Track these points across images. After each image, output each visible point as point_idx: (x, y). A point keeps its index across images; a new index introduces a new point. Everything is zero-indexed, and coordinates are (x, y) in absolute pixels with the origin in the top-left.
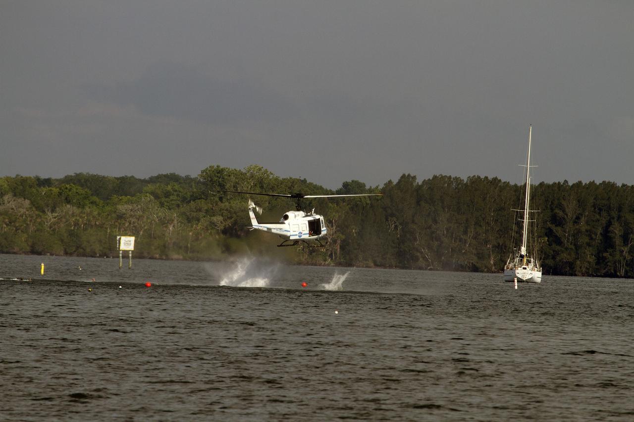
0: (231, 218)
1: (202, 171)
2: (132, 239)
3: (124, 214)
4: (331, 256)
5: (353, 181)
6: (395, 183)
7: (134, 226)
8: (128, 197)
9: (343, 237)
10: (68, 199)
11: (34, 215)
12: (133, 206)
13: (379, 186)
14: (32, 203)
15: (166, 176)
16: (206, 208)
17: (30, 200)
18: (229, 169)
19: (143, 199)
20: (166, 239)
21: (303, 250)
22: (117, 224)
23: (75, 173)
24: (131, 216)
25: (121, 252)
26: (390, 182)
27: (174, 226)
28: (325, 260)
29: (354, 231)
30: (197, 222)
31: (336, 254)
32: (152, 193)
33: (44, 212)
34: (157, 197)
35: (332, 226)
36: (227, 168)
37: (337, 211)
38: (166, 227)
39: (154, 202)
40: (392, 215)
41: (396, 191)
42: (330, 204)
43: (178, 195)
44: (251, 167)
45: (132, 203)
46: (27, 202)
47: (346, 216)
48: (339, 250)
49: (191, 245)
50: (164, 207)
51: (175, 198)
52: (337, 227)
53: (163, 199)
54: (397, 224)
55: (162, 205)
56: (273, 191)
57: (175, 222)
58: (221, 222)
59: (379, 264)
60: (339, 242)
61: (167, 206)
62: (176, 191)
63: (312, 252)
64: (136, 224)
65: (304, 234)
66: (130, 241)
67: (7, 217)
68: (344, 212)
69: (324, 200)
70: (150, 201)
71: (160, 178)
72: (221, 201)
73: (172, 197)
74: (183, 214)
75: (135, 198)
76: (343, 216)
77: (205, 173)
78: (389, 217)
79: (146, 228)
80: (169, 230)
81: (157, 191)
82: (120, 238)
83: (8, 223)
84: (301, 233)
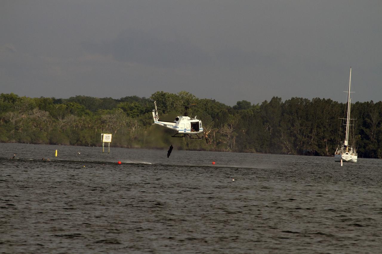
1: (152, 95)
2: (110, 135)
3: (106, 120)
4: (230, 146)
5: (243, 101)
6: (269, 102)
7: (111, 128)
8: (108, 110)
9: (237, 135)
10: (72, 111)
11: (51, 121)
12: (111, 115)
13: (259, 104)
14: (50, 113)
15: (131, 98)
17: (49, 111)
18: (169, 94)
19: (117, 112)
20: (131, 135)
21: (213, 142)
22: (101, 126)
23: (76, 96)
24: (110, 121)
25: (103, 143)
26: (266, 101)
27: (135, 128)
28: (226, 149)
29: (243, 131)
30: (149, 125)
31: (233, 144)
32: (122, 108)
33: (57, 119)
34: (125, 110)
35: (231, 128)
36: (167, 93)
37: (234, 119)
38: (131, 128)
39: (124, 113)
40: (267, 121)
41: (269, 107)
42: (229, 115)
43: (138, 109)
44: (182, 92)
46: (47, 113)
47: (239, 122)
48: (234, 142)
49: (146, 139)
50: (129, 116)
51: (136, 110)
52: (234, 128)
53: (129, 112)
54: (270, 126)
55: (128, 115)
57: (136, 125)
59: (259, 151)
60: (235, 137)
61: (131, 115)
62: (136, 107)
63: (218, 143)
64: (113, 126)
65: (187, 130)
66: (109, 136)
67: (35, 122)
68: (238, 119)
69: (226, 112)
70: (121, 113)
71: (127, 99)
72: (164, 113)
73: (134, 110)
74: (141, 120)
75: (112, 111)
76: (237, 122)
77: (154, 96)
78: (265, 123)
79: (118, 129)
80: (133, 130)
81: (125, 106)
82: (103, 135)
83: (36, 125)
84: (186, 130)
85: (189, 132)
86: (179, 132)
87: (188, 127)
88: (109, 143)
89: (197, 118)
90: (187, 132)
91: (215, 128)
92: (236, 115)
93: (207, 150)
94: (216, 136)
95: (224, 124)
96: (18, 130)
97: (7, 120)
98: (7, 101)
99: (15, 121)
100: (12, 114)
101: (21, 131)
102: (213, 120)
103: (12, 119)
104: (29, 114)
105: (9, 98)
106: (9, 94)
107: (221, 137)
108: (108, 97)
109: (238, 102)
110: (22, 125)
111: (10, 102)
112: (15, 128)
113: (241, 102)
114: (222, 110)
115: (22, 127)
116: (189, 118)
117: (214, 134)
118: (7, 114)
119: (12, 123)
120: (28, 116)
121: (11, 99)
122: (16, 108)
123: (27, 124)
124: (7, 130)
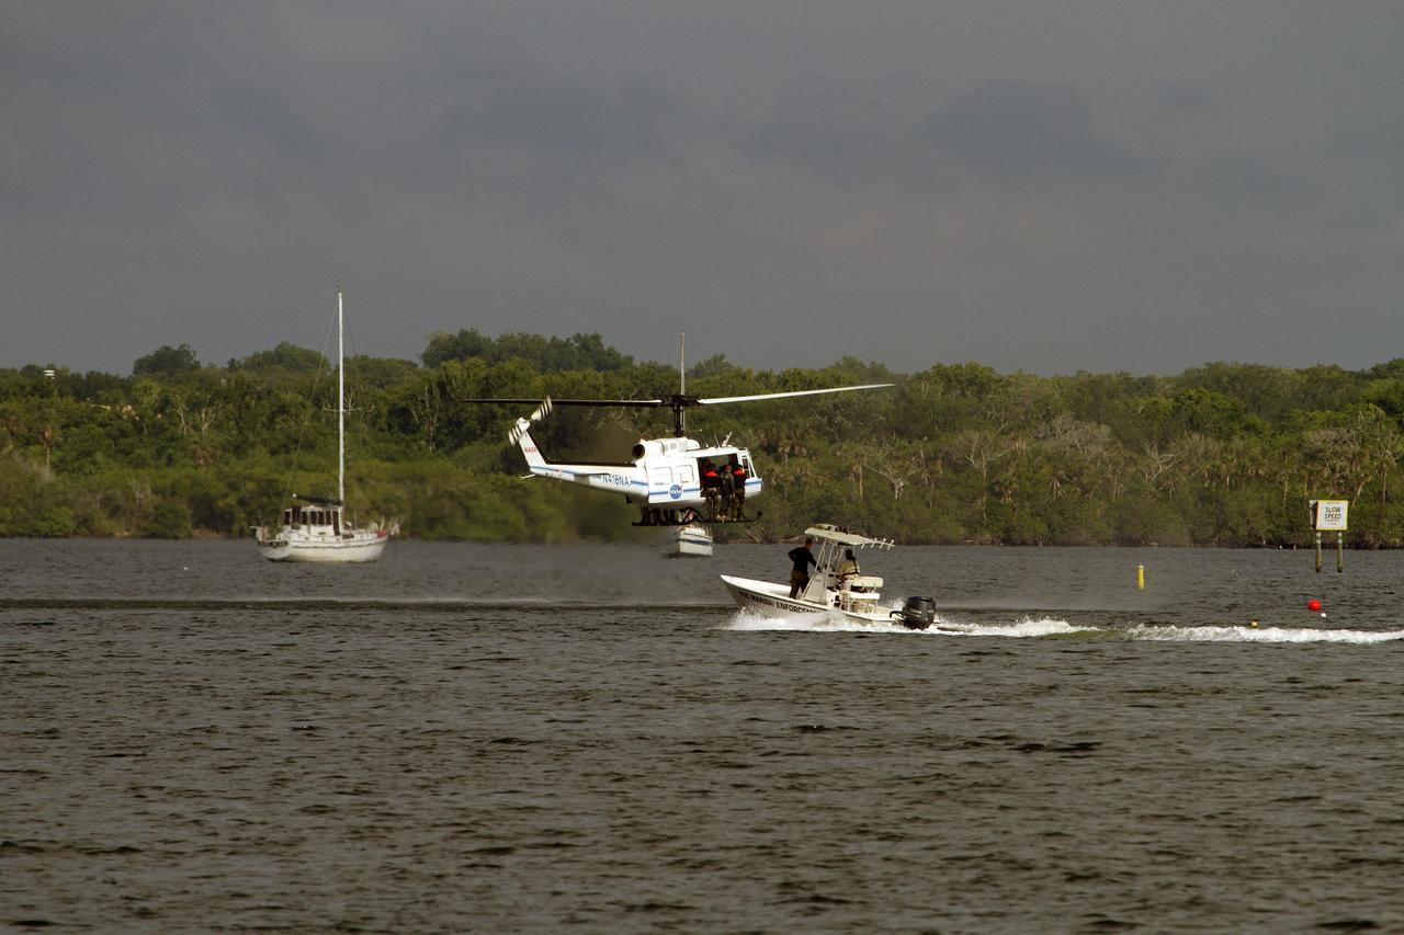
2: (1344, 505)
3: (1321, 451)
7: (1343, 477)
8: (1327, 411)
10: (1194, 421)
11: (1122, 459)
12: (1338, 431)
14: (1115, 433)
17: (1112, 425)
19: (1361, 416)
22: (1305, 473)
24: (1335, 454)
25: (1319, 535)
32: (1380, 401)
33: (1142, 451)
34: (1391, 410)
39: (1386, 423)
45: (1336, 425)
46: (1105, 430)
64: (1347, 471)
65: (685, 491)
66: (1338, 510)
67: (1061, 466)
70: (1376, 421)
75: (1344, 415)
79: (1369, 480)
81: (1392, 396)
82: (1317, 504)
83: (1065, 477)
85: (695, 496)
86: (652, 500)
87: (687, 477)
88: (1340, 534)
90: (684, 497)
96: (999, 495)
97: (960, 462)
98: (955, 393)
99: (989, 462)
100: (975, 436)
101: (1009, 500)
103: (978, 456)
104: (1037, 438)
105: (962, 381)
106: (964, 367)
108: (1327, 365)
110: (1015, 479)
111: (968, 393)
112: (990, 488)
115: (1015, 486)
118: (960, 437)
119: (976, 472)
120: (1034, 446)
121: (970, 382)
122: (991, 416)
123: (1034, 472)
124: (961, 499)
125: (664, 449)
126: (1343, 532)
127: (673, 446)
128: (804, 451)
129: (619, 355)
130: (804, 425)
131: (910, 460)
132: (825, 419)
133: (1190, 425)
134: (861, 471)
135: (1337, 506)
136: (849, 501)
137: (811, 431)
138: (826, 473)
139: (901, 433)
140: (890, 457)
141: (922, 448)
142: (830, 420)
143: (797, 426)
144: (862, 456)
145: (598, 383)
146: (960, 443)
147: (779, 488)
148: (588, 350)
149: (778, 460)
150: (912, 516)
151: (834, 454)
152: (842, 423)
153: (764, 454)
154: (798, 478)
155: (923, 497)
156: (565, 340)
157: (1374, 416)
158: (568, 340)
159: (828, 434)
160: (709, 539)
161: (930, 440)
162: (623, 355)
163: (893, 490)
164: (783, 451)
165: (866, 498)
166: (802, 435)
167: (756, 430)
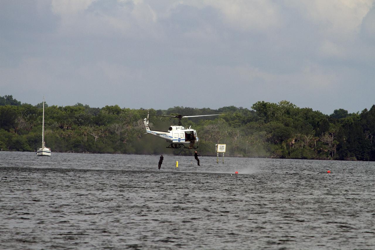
0: (271, 132)
1: (253, 105)
2: (225, 145)
3: (208, 131)
4: (331, 154)
5: (340, 109)
6: (368, 111)
7: (214, 138)
8: (210, 120)
9: (338, 143)
10: (175, 122)
12: (213, 126)
13: (359, 112)
15: (228, 108)
16: (256, 127)
17: (153, 123)
18: (269, 103)
19: (219, 122)
20: (233, 145)
21: (314, 151)
23: (175, 107)
24: (213, 132)
25: (218, 153)
26: (366, 110)
27: (237, 138)
28: (327, 157)
29: (344, 139)
30: (251, 135)
31: (334, 153)
32: (224, 118)
34: (227, 120)
35: (331, 136)
36: (268, 103)
37: (334, 128)
38: (233, 138)
39: (226, 124)
40: (367, 130)
41: (369, 115)
42: (330, 123)
43: (239, 119)
44: (283, 102)
45: (212, 124)
47: (339, 130)
48: (335, 151)
49: (248, 148)
50: (231, 126)
51: (237, 121)
52: (334, 137)
53: (231, 122)
54: (371, 134)
55: (230, 125)
56: (296, 116)
57: (238, 135)
58: (266, 135)
59: (360, 159)
60: (335, 145)
61: (233, 125)
62: (238, 117)
63: (319, 152)
65: (182, 140)
66: (223, 147)
67: (140, 133)
68: (338, 128)
69: (326, 121)
70: (223, 123)
71: (225, 109)
72: (265, 123)
73: (236, 121)
74: (243, 130)
75: (215, 121)
76: (338, 130)
77: (255, 106)
78: (366, 131)
79: (221, 138)
80: (235, 140)
81: (227, 117)
82: (218, 145)
83: (140, 136)
84: (180, 139)
85: (184, 141)
86: (174, 141)
87: (182, 136)
88: (223, 153)
89: (191, 128)
90: (181, 141)
91: (316, 137)
92: (337, 123)
93: (308, 158)
94: (317, 145)
95: (326, 133)
96: (123, 141)
97: (113, 132)
98: (111, 113)
99: (120, 132)
100: (117, 125)
101: (126, 142)
102: (314, 129)
103: (118, 130)
104: (133, 126)
105: (113, 110)
106: (114, 106)
107: (322, 146)
108: (207, 108)
109: (335, 111)
110: (127, 137)
111: (115, 113)
112: (121, 139)
113: (338, 110)
114: (322, 119)
115: (127, 139)
116: (183, 128)
117: (316, 142)
118: (112, 126)
119: (117, 134)
120: (132, 128)
121: (115, 111)
122: (121, 120)
123: (133, 135)
124: (113, 142)
125: (177, 129)
126: (224, 153)
127: (179, 128)
128: (71, 128)
129: (17, 101)
130: (71, 121)
131: (99, 131)
132: (77, 120)
133: (174, 123)
134: (86, 134)
135: (223, 146)
136: (83, 141)
137: (72, 123)
138: (76, 134)
139: (97, 124)
140: (94, 130)
141: (102, 128)
142: (78, 120)
143: (69, 121)
144: (87, 130)
145: (15, 108)
146: (113, 127)
147: (64, 138)
148: (9, 100)
149: (64, 130)
150: (100, 147)
151: (79, 129)
152: (81, 121)
153: (60, 129)
154: (69, 135)
155: (103, 141)
156: (2, 97)
157: (222, 122)
158: (3, 97)
159: (77, 123)
160: (50, 151)
161: (105, 126)
162: (18, 101)
163: (95, 139)
164: (65, 128)
165: (87, 141)
166: (70, 124)
167: (58, 122)
